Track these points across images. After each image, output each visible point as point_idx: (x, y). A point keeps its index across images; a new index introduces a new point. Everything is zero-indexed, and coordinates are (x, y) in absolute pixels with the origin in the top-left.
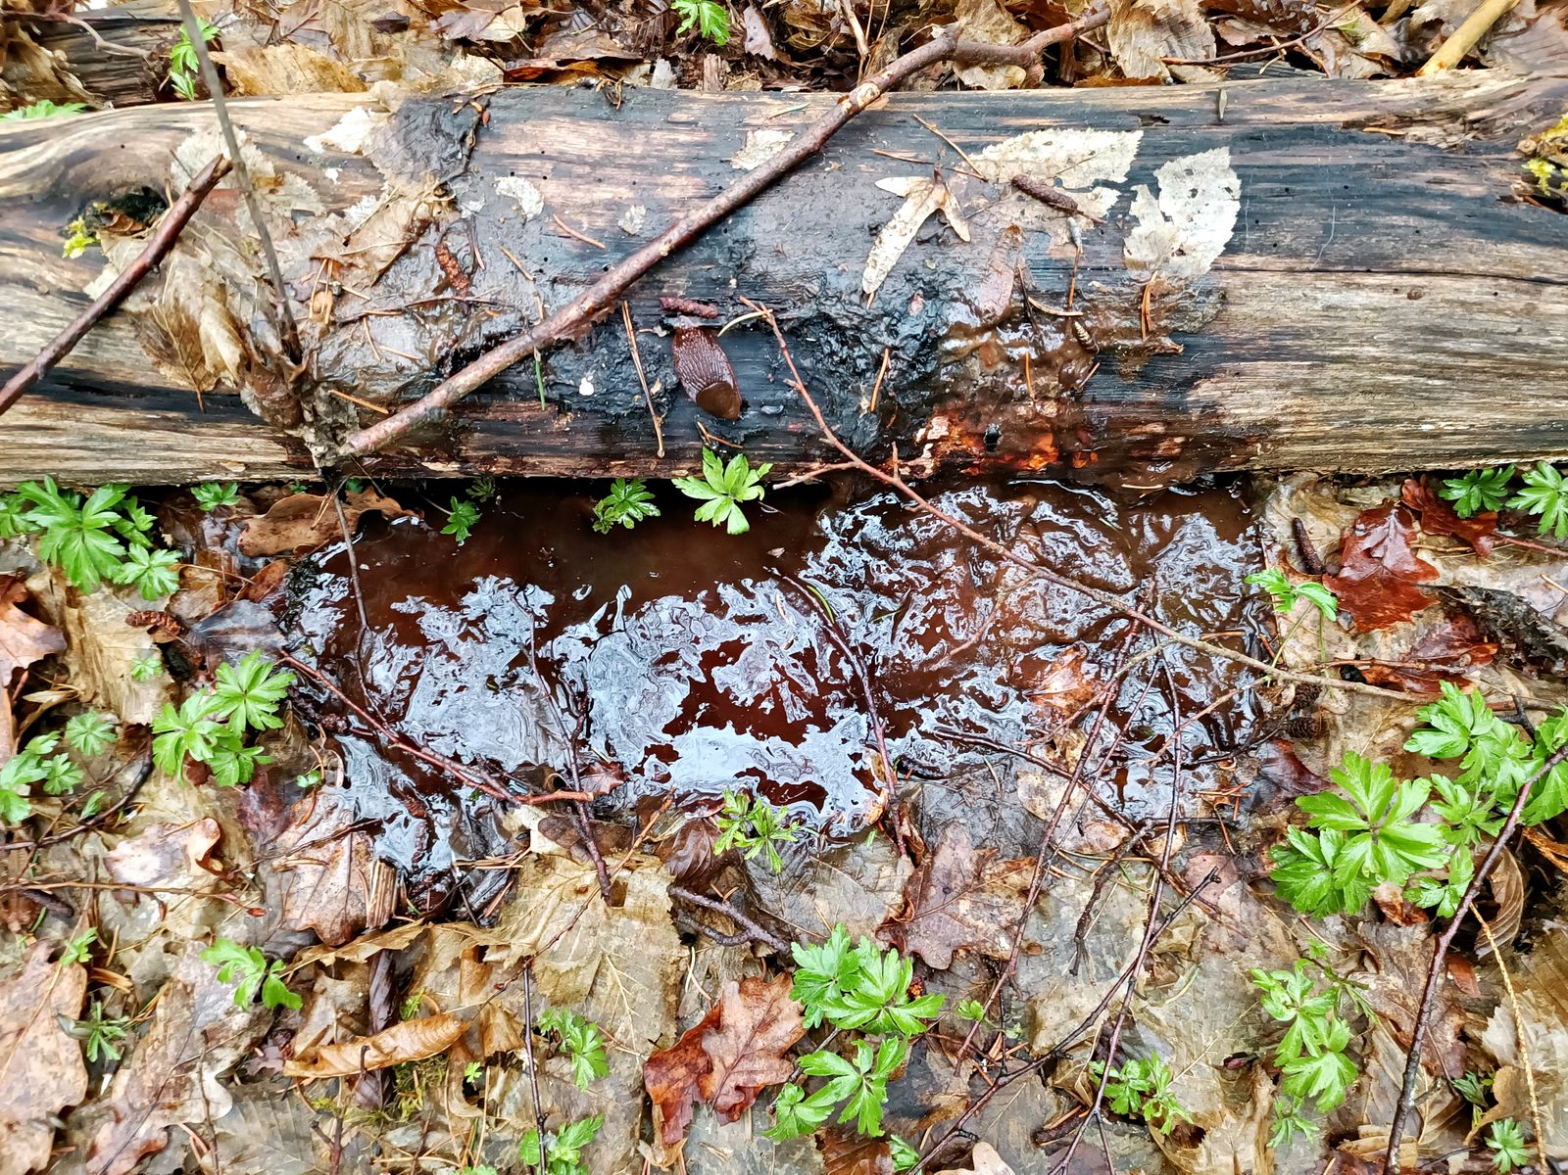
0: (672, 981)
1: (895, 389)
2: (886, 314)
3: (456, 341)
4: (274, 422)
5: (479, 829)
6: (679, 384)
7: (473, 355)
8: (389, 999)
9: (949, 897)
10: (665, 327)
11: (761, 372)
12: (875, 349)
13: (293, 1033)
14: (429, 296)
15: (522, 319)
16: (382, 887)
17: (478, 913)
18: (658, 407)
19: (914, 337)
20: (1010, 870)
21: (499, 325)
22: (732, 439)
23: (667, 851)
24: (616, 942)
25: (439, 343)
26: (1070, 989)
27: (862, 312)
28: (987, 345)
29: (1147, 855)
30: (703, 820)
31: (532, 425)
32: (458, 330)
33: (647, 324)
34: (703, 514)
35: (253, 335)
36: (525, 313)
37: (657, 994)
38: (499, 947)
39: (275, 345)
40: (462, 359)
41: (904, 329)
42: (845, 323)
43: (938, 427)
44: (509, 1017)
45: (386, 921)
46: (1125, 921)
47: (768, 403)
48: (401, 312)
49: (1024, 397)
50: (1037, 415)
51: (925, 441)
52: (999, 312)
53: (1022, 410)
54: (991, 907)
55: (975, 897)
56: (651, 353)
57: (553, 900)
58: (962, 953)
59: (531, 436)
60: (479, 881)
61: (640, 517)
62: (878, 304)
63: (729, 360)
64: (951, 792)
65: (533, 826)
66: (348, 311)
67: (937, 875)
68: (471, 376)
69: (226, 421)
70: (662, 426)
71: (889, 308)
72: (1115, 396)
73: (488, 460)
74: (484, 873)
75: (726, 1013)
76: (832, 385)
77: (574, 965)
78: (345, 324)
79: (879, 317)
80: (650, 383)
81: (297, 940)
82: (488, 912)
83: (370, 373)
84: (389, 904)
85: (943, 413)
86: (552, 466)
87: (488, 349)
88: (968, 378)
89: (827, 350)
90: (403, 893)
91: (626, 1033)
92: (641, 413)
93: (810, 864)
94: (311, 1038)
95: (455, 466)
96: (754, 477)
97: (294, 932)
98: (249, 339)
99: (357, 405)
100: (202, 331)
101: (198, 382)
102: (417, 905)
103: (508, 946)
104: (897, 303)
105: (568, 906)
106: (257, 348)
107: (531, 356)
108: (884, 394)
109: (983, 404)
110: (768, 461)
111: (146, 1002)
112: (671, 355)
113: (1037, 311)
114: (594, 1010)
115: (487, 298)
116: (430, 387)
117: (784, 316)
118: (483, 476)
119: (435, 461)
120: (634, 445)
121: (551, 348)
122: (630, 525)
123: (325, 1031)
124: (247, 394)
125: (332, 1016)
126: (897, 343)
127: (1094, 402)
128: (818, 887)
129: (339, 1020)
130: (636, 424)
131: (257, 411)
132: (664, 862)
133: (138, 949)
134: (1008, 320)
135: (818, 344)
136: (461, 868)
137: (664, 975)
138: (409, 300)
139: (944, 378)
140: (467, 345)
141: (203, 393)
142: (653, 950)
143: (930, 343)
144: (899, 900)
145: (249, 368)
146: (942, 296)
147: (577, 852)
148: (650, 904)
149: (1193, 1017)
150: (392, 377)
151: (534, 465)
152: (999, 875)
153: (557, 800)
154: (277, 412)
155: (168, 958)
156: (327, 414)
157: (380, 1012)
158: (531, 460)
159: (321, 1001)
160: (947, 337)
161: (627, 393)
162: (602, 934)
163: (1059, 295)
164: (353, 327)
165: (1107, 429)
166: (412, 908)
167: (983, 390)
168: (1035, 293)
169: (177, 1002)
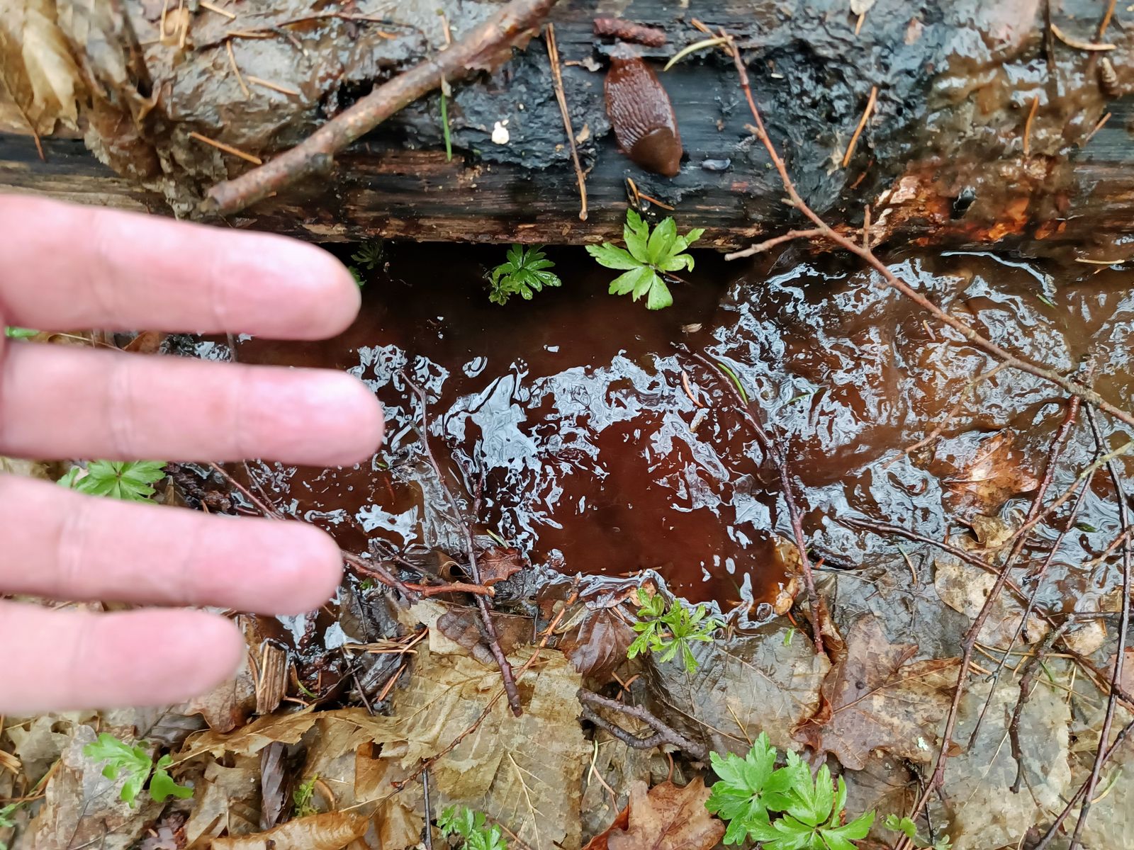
0: (576, 776)
1: (878, 140)
2: (877, 42)
3: (342, 71)
4: (127, 173)
5: (370, 612)
6: (611, 132)
7: (364, 88)
8: (284, 787)
9: (862, 692)
10: (599, 57)
11: (708, 117)
12: (860, 87)
13: (186, 815)
14: (307, 13)
15: (424, 43)
16: (272, 671)
17: (371, 696)
18: (583, 158)
19: (909, 73)
20: (931, 669)
21: (394, 51)
22: (666, 200)
23: (570, 645)
24: (518, 740)
25: (321, 73)
26: (993, 794)
27: (850, 38)
28: (990, 86)
29: (1067, 652)
30: (607, 611)
31: (432, 180)
32: (344, 57)
33: (575, 55)
34: (619, 286)
35: (91, 59)
36: (428, 36)
37: (562, 791)
38: (395, 744)
39: (117, 72)
40: (351, 93)
41: (897, 63)
42: (828, 52)
43: (905, 190)
44: (407, 811)
45: (277, 705)
46: (1046, 720)
47: (712, 157)
48: (273, 33)
49: (1016, 153)
50: (1024, 176)
51: (886, 204)
52: (1015, 45)
53: (1007, 170)
54: (907, 704)
55: (890, 693)
56: (579, 92)
57: (452, 697)
58: (880, 754)
59: (431, 194)
60: (371, 664)
61: (538, 287)
62: (869, 28)
63: (672, 101)
64: (865, 583)
65: (432, 624)
66: (209, 32)
67: (852, 670)
68: (360, 115)
69: (75, 173)
70: (587, 182)
71: (881, 34)
72: (1115, 155)
73: (380, 223)
74: (376, 656)
75: (634, 814)
76: (797, 134)
77: (475, 763)
78: (206, 49)
79: (870, 45)
80: (576, 130)
81: (182, 725)
82: (382, 695)
83: (238, 110)
84: (280, 687)
85: (916, 172)
86: (453, 230)
87: (381, 81)
88: (955, 130)
89: (796, 89)
90: (294, 675)
91: (529, 832)
92: (562, 168)
93: (718, 657)
94: (203, 827)
95: (340, 229)
96: (683, 243)
97: (182, 717)
98: (88, 68)
99: (223, 153)
100: (25, 52)
101: (34, 124)
102: (308, 687)
103: (404, 743)
104: (891, 27)
105: (468, 703)
106: (97, 78)
107: (437, 91)
108: (863, 147)
109: (964, 162)
110: (699, 226)
111: (36, 781)
112: (604, 94)
113: (1060, 43)
114: (494, 806)
115: (379, 16)
116: (310, 130)
117: (746, 44)
118: (371, 241)
119: (318, 222)
120: (550, 206)
121: (462, 81)
122: (528, 295)
123: (217, 820)
124: (92, 138)
125: (224, 804)
126: (888, 79)
127: (1089, 162)
128: (729, 683)
129: (231, 808)
130: (555, 180)
131: (105, 159)
132: (568, 658)
133: (27, 728)
134: (1020, 55)
135: (785, 83)
136: (353, 651)
137: (568, 772)
138: (282, 18)
139: (931, 128)
140: (356, 75)
141: (43, 138)
142: (556, 747)
143: (925, 82)
144: (815, 698)
145: (90, 105)
146: (947, 21)
147: (480, 652)
148: (557, 708)
149: (1115, 820)
150: (265, 117)
151: (431, 229)
152: (918, 673)
153: (456, 592)
154: (128, 161)
155: (57, 737)
156: (188, 163)
157: (273, 801)
158: (427, 223)
159: (212, 788)
160: (946, 75)
161: (547, 141)
162: (503, 731)
163: (1089, 21)
164: (214, 53)
165: (1092, 195)
166: (303, 690)
167: (970, 144)
168: (1061, 19)
169: (66, 787)
